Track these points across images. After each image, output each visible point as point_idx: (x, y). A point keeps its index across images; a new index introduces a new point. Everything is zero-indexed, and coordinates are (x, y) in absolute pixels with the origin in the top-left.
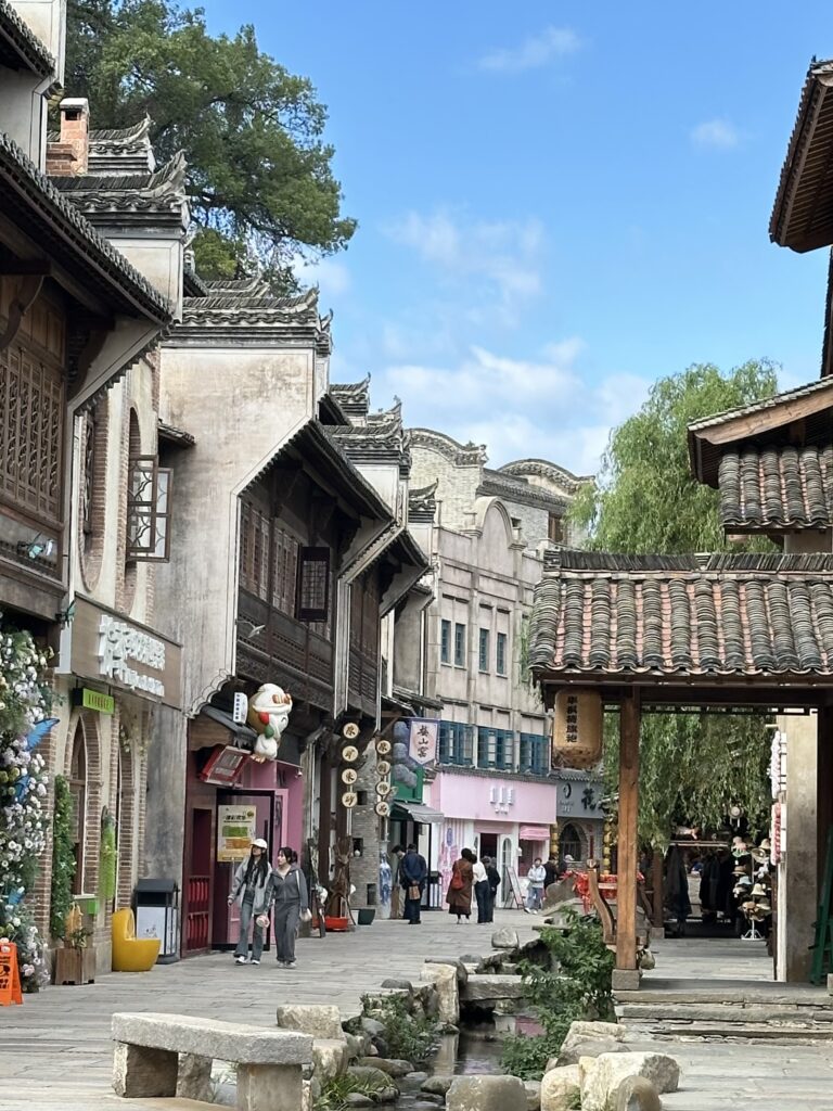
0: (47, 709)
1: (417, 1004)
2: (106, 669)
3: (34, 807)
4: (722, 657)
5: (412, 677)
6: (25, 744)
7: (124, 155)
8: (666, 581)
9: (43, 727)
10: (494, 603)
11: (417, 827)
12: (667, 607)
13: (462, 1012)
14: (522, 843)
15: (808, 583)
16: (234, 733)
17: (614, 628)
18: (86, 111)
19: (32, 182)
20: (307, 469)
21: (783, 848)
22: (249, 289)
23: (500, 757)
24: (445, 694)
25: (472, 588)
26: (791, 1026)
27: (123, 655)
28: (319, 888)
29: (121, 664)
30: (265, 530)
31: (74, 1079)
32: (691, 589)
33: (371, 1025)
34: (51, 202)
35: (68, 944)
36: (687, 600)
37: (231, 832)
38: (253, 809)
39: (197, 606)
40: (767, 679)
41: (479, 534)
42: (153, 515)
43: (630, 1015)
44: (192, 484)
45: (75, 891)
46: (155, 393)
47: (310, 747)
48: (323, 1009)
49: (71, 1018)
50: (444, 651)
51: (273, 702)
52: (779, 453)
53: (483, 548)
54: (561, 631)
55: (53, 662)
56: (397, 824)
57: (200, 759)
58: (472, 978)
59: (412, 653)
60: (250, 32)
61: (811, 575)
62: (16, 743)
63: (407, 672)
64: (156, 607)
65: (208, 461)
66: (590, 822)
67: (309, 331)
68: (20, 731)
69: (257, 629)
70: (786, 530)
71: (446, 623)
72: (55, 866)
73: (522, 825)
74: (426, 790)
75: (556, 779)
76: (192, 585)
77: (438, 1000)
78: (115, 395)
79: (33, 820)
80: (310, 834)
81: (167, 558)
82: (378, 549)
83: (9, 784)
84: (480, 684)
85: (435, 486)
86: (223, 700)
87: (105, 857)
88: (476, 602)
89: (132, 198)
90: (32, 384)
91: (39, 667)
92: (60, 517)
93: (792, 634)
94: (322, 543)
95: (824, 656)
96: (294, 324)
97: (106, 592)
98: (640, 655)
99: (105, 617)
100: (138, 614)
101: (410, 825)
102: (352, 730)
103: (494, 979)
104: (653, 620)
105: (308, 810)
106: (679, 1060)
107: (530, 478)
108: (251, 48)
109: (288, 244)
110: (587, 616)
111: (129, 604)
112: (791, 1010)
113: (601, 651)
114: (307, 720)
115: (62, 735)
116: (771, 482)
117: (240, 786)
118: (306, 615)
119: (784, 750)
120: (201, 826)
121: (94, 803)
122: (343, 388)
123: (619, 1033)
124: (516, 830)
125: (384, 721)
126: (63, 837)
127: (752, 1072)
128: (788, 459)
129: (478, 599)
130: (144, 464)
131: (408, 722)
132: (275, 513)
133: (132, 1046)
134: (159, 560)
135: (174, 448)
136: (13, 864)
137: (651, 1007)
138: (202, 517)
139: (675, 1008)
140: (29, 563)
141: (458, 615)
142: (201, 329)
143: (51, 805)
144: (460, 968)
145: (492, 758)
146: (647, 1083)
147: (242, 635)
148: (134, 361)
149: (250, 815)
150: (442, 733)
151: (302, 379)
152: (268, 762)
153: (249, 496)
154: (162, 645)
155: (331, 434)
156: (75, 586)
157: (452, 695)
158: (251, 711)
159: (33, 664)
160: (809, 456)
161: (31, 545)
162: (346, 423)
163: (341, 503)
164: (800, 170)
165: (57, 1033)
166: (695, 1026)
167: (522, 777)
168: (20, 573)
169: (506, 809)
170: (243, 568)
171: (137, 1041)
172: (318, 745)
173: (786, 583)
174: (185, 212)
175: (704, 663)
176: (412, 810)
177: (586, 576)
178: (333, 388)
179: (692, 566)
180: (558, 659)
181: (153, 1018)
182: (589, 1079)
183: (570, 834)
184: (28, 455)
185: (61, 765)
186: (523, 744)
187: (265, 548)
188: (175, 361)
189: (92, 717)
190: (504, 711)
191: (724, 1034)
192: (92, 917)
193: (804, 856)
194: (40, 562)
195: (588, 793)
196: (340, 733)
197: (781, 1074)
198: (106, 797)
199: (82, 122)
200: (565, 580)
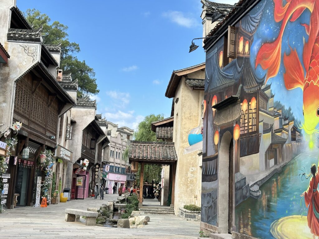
0: (52, 162)
1: (107, 208)
2: (62, 156)
3: (50, 177)
4: (157, 157)
5: (106, 159)
6: (49, 167)
7: (67, 78)
8: (149, 145)
9: (52, 164)
10: (118, 148)
11: (106, 181)
12: (149, 149)
13: (114, 209)
14: (121, 184)
15: (169, 146)
16: (80, 166)
17: (141, 152)
18: (62, 72)
19: (55, 82)
20: (93, 127)
21: (163, 185)
22: (85, 99)
23: (118, 171)
24: (111, 161)
25: (115, 145)
26: (165, 212)
27: (64, 154)
28: (91, 190)
29: (64, 155)
30: (86, 136)
31: (58, 219)
32: (152, 147)
33: (101, 211)
34: (58, 85)
35: (54, 198)
36: (152, 148)
37: (79, 181)
38: (82, 178)
39: (75, 147)
40: (163, 160)
41: (117, 137)
42: (70, 133)
43: (141, 210)
44: (75, 128)
45: (55, 190)
46: (70, 114)
47: (91, 169)
48: (95, 208)
49: (55, 209)
50: (111, 155)
51: (86, 162)
52: (165, 127)
53: (117, 140)
54: (133, 152)
55: (54, 155)
56: (103, 181)
57: (75, 170)
58: (115, 204)
59: (106, 155)
60: (84, 61)
61: (170, 145)
62: (48, 167)
63: (105, 158)
64: (69, 147)
65: (78, 125)
66: (131, 181)
67: (94, 106)
68: (49, 165)
69: (84, 151)
70: (166, 139)
71: (111, 151)
72: (52, 186)
73: (121, 181)
74: (107, 176)
75: (126, 174)
76: (75, 144)
77: (110, 207)
78: (65, 115)
79: (50, 179)
80: (90, 182)
81: (71, 139)
82: (102, 139)
83: (46, 173)
84: (116, 160)
85: (111, 130)
86: (79, 161)
87: (60, 185)
88: (116, 148)
89: (69, 85)
90: (53, 112)
91: (52, 155)
92: (56, 133)
93: (167, 154)
94: (94, 138)
95: (172, 157)
96: (92, 105)
97: (62, 144)
98: (145, 156)
99: (62, 148)
100: (66, 148)
101: (104, 181)
102: (97, 166)
103: (119, 204)
104: (147, 151)
105: (90, 178)
106: (150, 217)
107: (124, 129)
108: (85, 63)
109: (89, 93)
110: (137, 150)
111: (65, 146)
112: (165, 210)
113: (139, 155)
114: (91, 164)
115: (54, 166)
116: (164, 131)
117: (80, 174)
118: (91, 149)
119: (164, 171)
120: (74, 180)
121: (59, 176)
122: (98, 115)
123: (140, 213)
124: (120, 182)
125: (102, 165)
126: (54, 181)
127: (160, 219)
128: (166, 128)
129: (116, 147)
130: (68, 125)
131: (105, 165)
132: (88, 133)
133: (68, 214)
134: (70, 140)
135: (73, 123)
136: (46, 185)
137: (144, 209)
138: (77, 133)
139: (148, 209)
140: (51, 139)
141: (113, 149)
142: (78, 105)
143: (52, 177)
144: (114, 203)
145: (117, 171)
146: (146, 220)
147: (82, 151)
148: (68, 110)
149: (82, 179)
150: (110, 167)
151: (93, 113)
152: (85, 171)
153: (84, 130)
154: (70, 153)
155: (97, 122)
156: (58, 143)
157: (112, 161)
158: (83, 163)
159: (51, 155)
160: (169, 128)
161: (52, 137)
162: (98, 120)
163: (97, 132)
164: (170, 86)
165: (53, 212)
166: (151, 212)
167: (121, 174)
168: (50, 141)
169: (119, 179)
170: (83, 141)
171: (69, 213)
172: (92, 168)
173: (166, 146)
174: (77, 87)
175: (154, 158)
176: (105, 178)
177: (137, 144)
178: (97, 115)
179: (152, 143)
180: (133, 157)
181: (72, 210)
182: (136, 220)
183: (128, 183)
184: (52, 123)
185: (54, 170)
186: (122, 169)
187: (86, 139)
188: (74, 110)
189: (59, 163)
190: (119, 164)
191: (155, 213)
192: (57, 194)
193: (166, 187)
194: (53, 139)
195: (131, 177)
196: (95, 166)
197: (164, 219)
198: (61, 175)
199: (61, 73)
200: (134, 145)
